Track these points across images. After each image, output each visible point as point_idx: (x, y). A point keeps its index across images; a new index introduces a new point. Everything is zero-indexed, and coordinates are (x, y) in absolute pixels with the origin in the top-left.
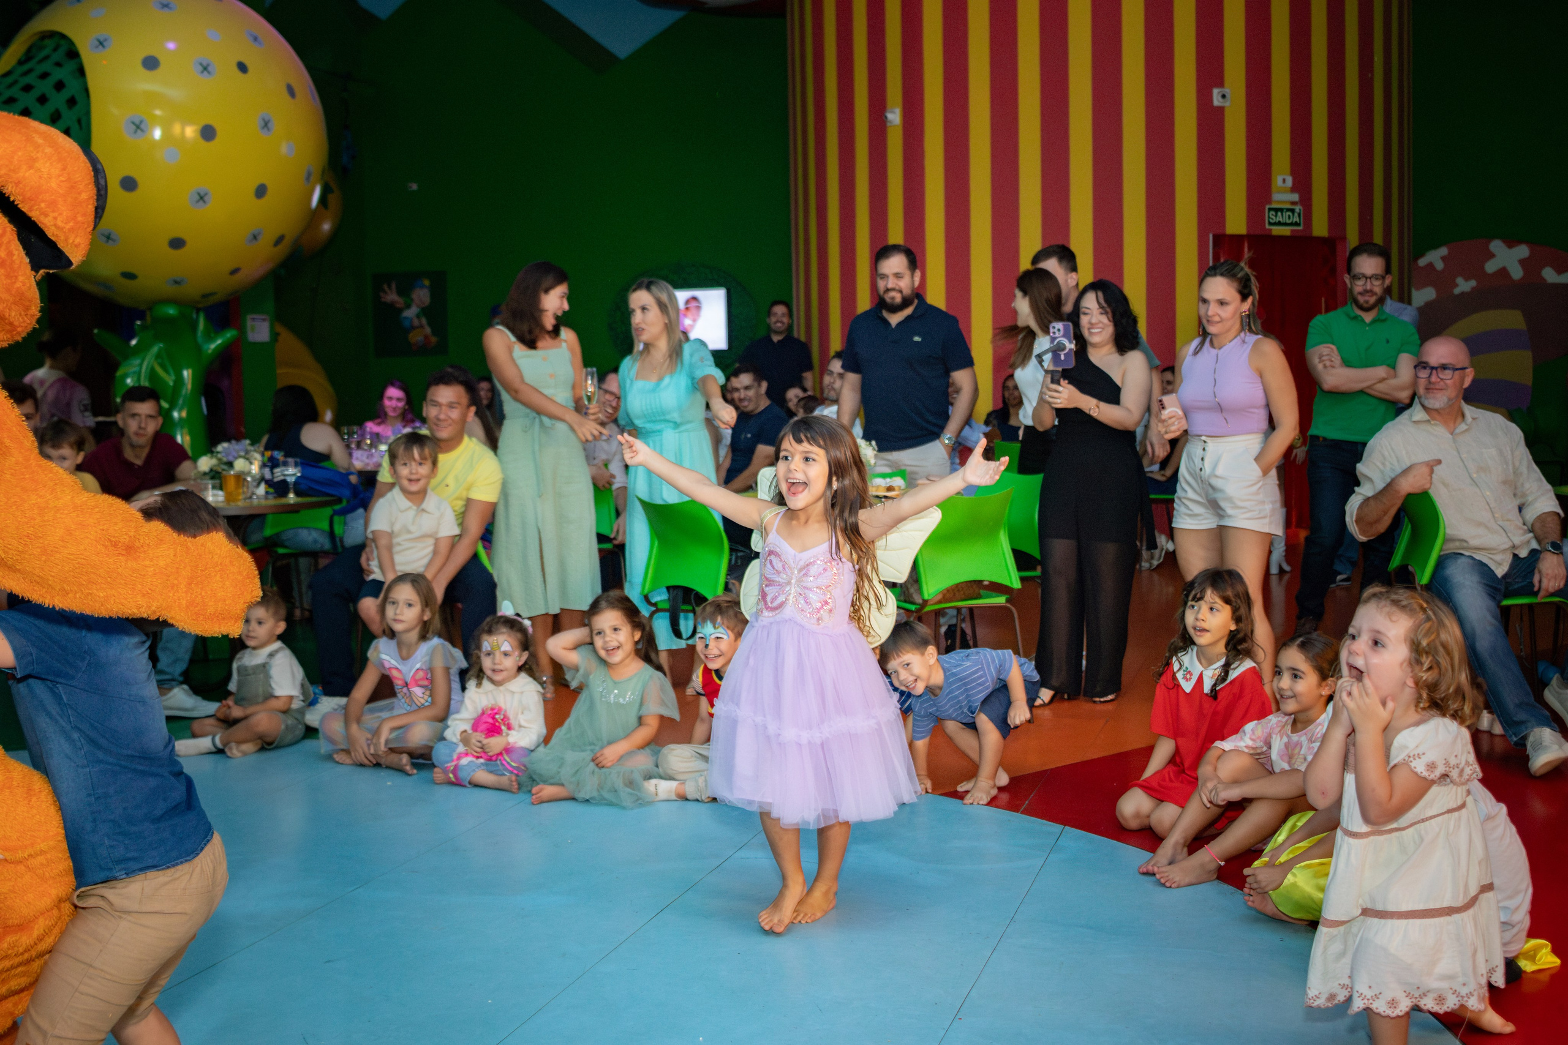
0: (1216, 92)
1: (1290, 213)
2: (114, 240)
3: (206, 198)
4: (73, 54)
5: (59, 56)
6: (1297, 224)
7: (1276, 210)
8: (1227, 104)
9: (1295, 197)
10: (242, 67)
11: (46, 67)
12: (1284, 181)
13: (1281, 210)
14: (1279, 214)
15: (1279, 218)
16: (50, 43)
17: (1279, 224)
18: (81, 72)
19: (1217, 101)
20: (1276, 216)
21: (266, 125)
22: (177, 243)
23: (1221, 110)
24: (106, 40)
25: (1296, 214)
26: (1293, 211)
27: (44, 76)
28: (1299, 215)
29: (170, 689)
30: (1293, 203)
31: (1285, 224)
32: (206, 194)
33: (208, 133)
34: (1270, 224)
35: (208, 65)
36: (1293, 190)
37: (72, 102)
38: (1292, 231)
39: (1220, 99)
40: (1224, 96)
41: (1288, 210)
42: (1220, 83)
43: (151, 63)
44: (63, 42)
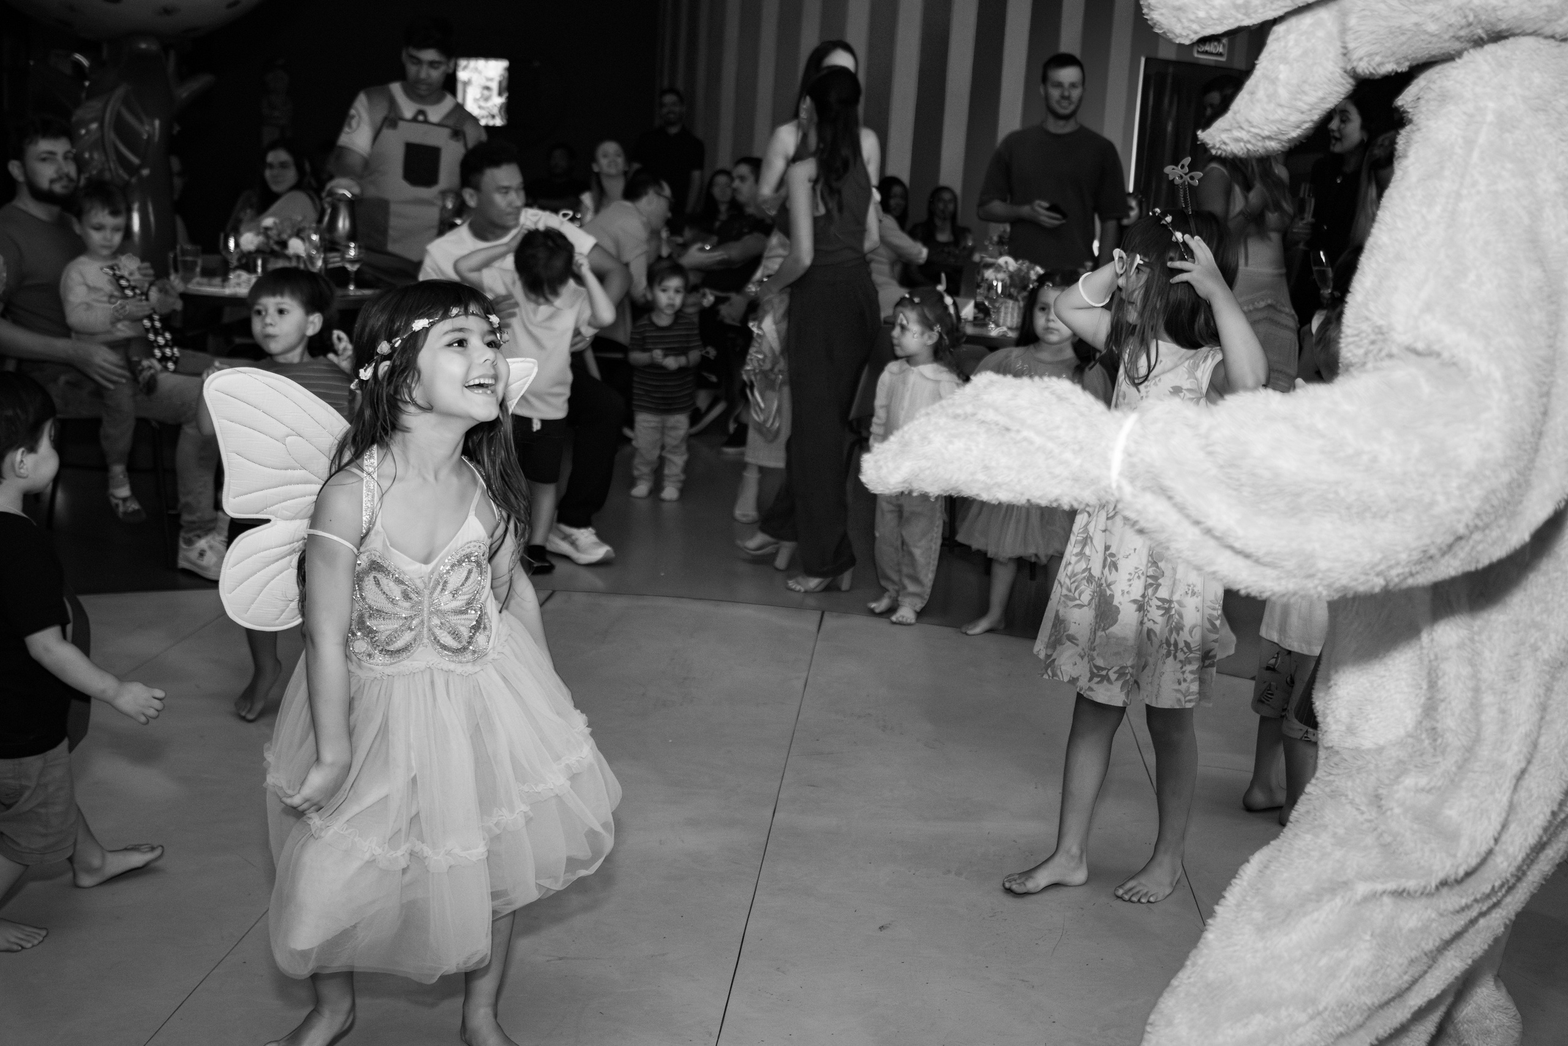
6: (1221, 55)
15: (1207, 47)
17: (1206, 53)
25: (1222, 45)
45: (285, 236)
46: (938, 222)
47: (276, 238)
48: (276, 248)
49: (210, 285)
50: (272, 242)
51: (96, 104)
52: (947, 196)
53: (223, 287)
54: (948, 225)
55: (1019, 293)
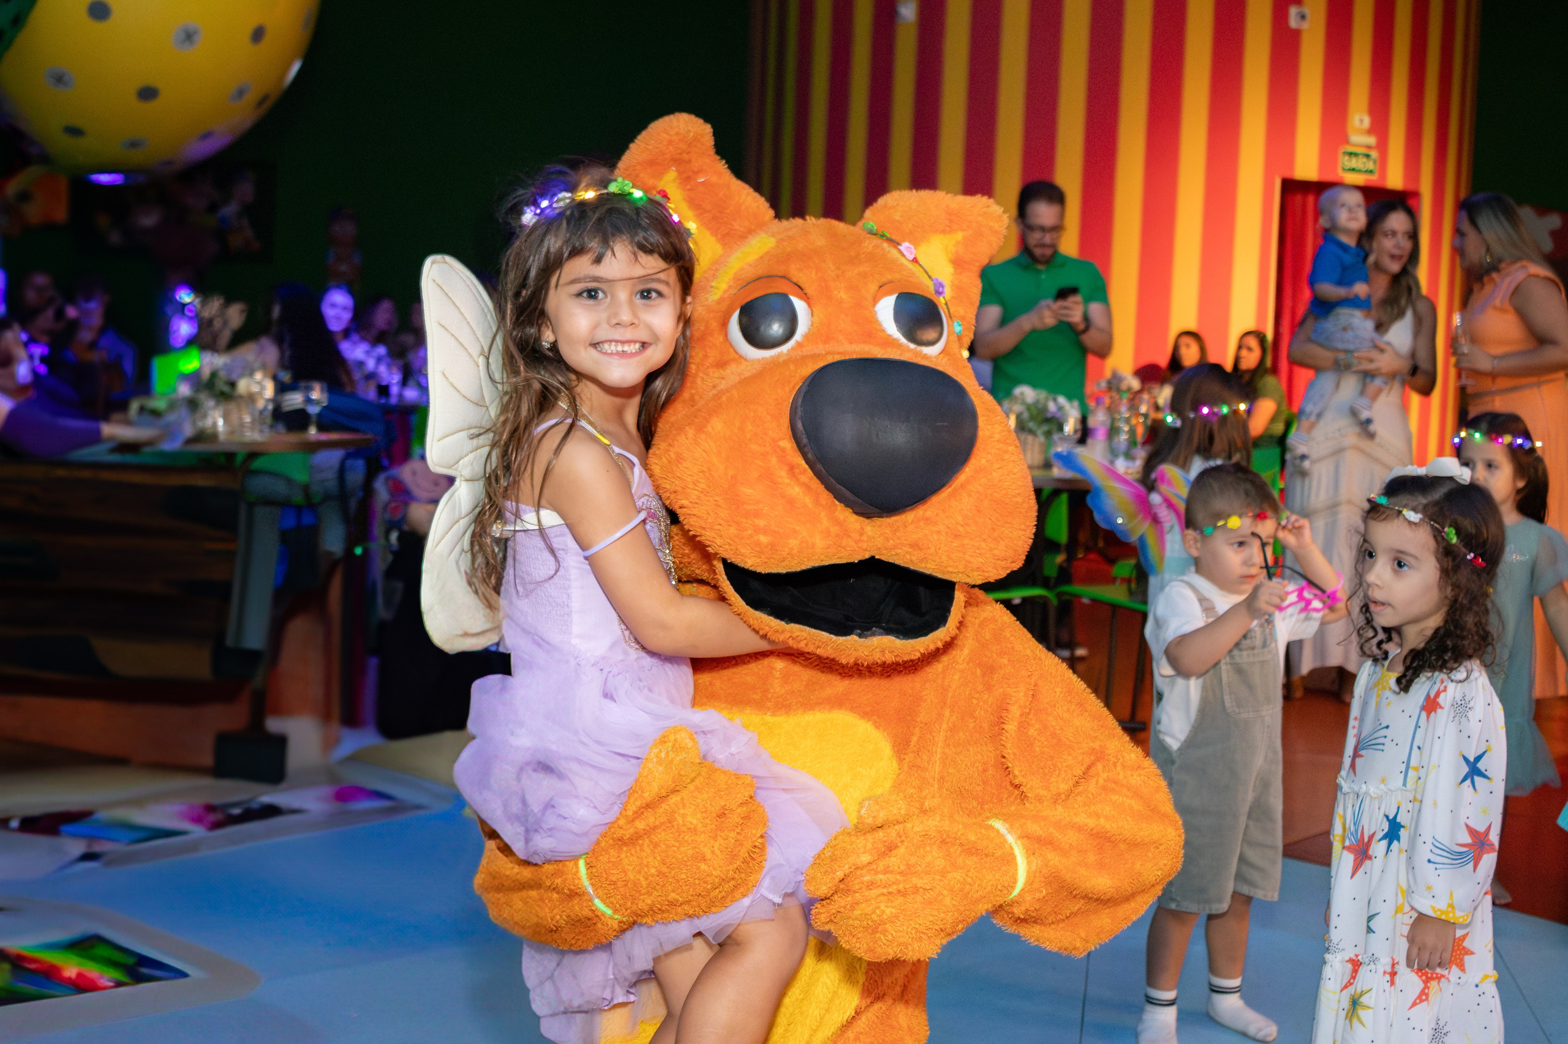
0: (1293, 11)
1: (1365, 159)
3: (194, 38)
6: (1371, 172)
7: (1351, 154)
8: (1304, 27)
9: (1372, 140)
12: (1361, 121)
13: (1356, 155)
14: (1354, 158)
15: (1354, 164)
17: (1353, 170)
19: (1293, 23)
20: (1350, 161)
23: (1298, 32)
25: (1371, 160)
26: (1368, 156)
28: (1374, 161)
30: (1369, 147)
31: (1359, 171)
32: (196, 32)
34: (1344, 169)
36: (1370, 131)
38: (1366, 179)
39: (1298, 20)
40: (1303, 17)
41: (1364, 155)
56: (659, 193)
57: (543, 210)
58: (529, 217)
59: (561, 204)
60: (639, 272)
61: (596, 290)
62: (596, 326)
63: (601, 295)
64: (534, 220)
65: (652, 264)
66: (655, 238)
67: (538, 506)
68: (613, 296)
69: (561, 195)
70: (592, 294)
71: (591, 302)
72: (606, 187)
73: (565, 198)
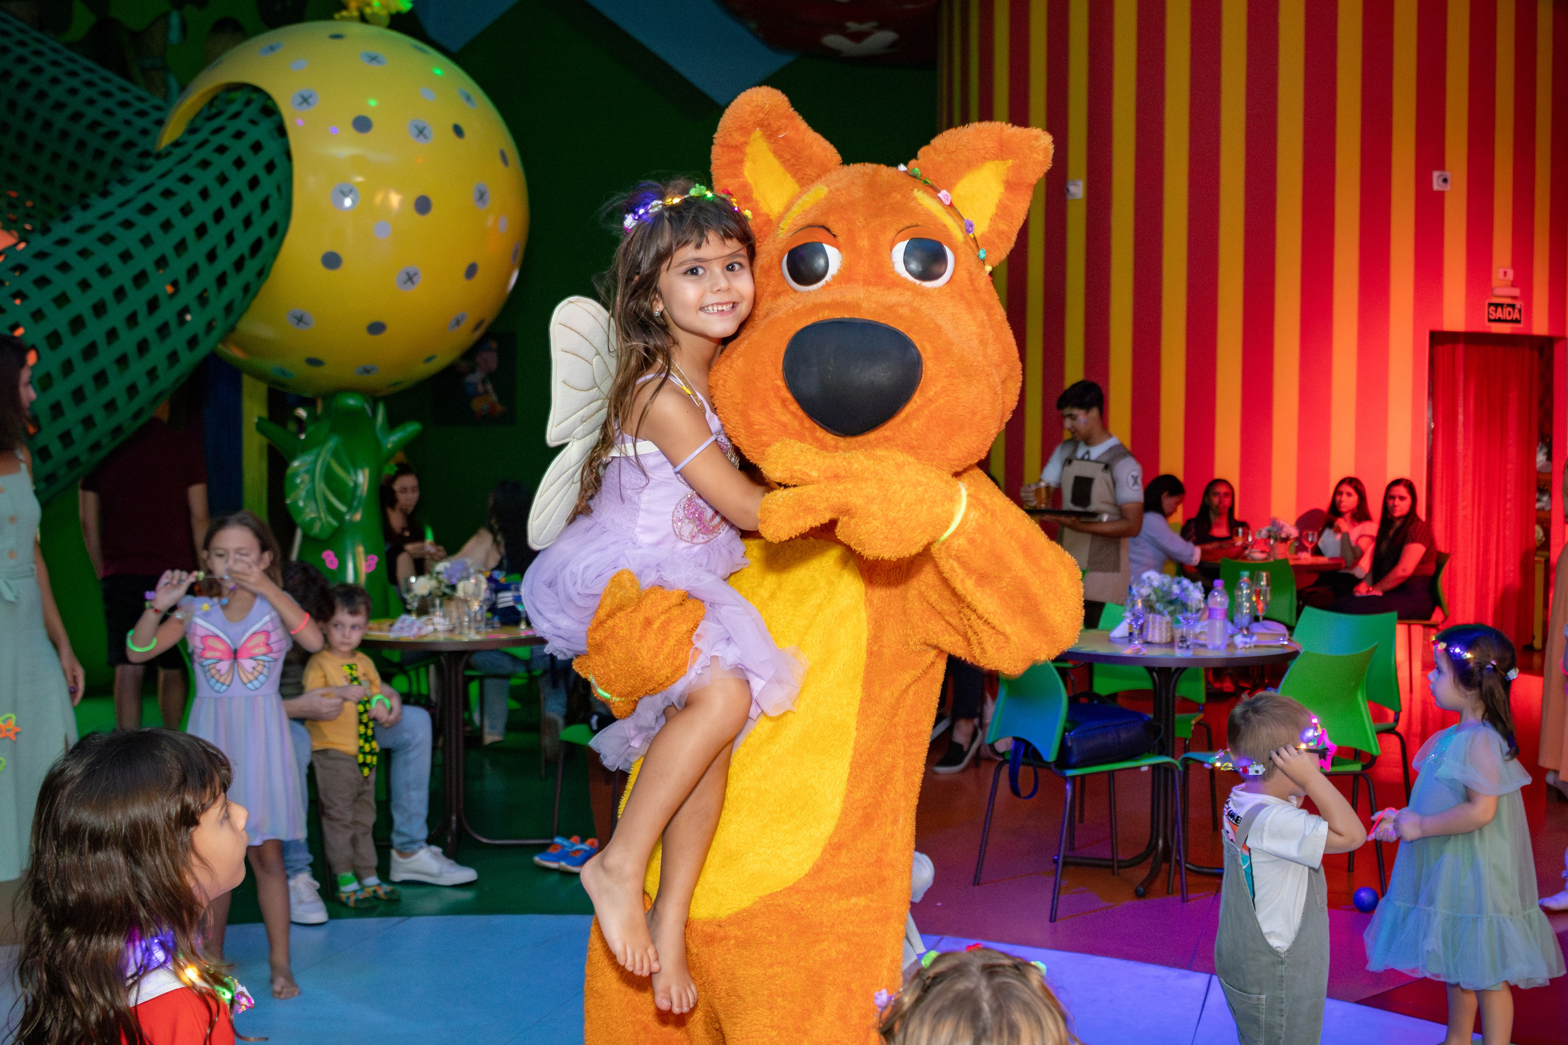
0: (1436, 174)
1: (1510, 309)
2: (306, 324)
3: (415, 279)
4: (270, 110)
5: (252, 111)
6: (1517, 321)
7: (1497, 305)
8: (1447, 188)
9: (1516, 292)
10: (458, 131)
11: (240, 124)
12: (1505, 273)
13: (1501, 305)
14: (1499, 309)
15: (1499, 314)
16: (240, 96)
17: (1499, 320)
18: (282, 131)
19: (1437, 185)
20: (1496, 312)
21: (482, 196)
22: (376, 328)
23: (1441, 195)
24: (311, 96)
25: (1516, 311)
26: (1513, 306)
27: (239, 135)
28: (1520, 311)
29: (414, 853)
30: (1514, 298)
31: (1506, 321)
32: (415, 274)
33: (423, 205)
34: (1490, 320)
35: (424, 128)
36: (1514, 284)
37: (270, 167)
38: (1513, 328)
39: (1441, 183)
40: (1445, 180)
41: (1509, 305)
42: (1441, 166)
43: (362, 124)
44: (254, 96)
45: (454, 581)
46: (1213, 517)
47: (446, 581)
48: (447, 591)
49: (381, 630)
50: (443, 586)
51: (308, 458)
52: (1222, 489)
53: (389, 631)
54: (1224, 520)
55: (1165, 608)
56: (723, 192)
57: (640, 217)
58: (629, 221)
59: (656, 209)
60: (727, 251)
61: (696, 268)
62: (702, 296)
63: (701, 271)
64: (634, 224)
65: (733, 245)
66: (732, 225)
67: (636, 436)
68: (711, 271)
69: (654, 203)
70: (693, 271)
71: (693, 277)
72: (687, 193)
73: (657, 206)
